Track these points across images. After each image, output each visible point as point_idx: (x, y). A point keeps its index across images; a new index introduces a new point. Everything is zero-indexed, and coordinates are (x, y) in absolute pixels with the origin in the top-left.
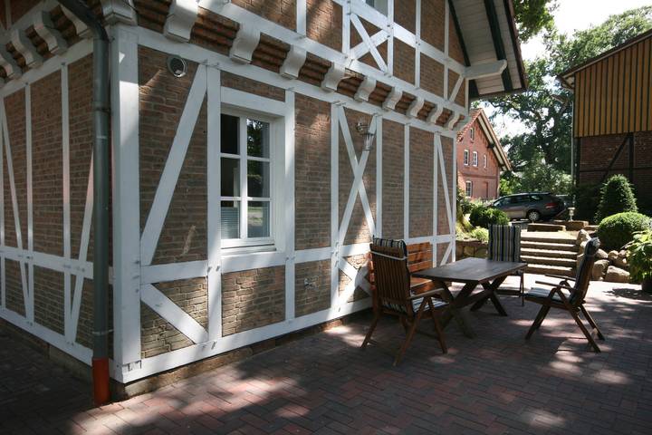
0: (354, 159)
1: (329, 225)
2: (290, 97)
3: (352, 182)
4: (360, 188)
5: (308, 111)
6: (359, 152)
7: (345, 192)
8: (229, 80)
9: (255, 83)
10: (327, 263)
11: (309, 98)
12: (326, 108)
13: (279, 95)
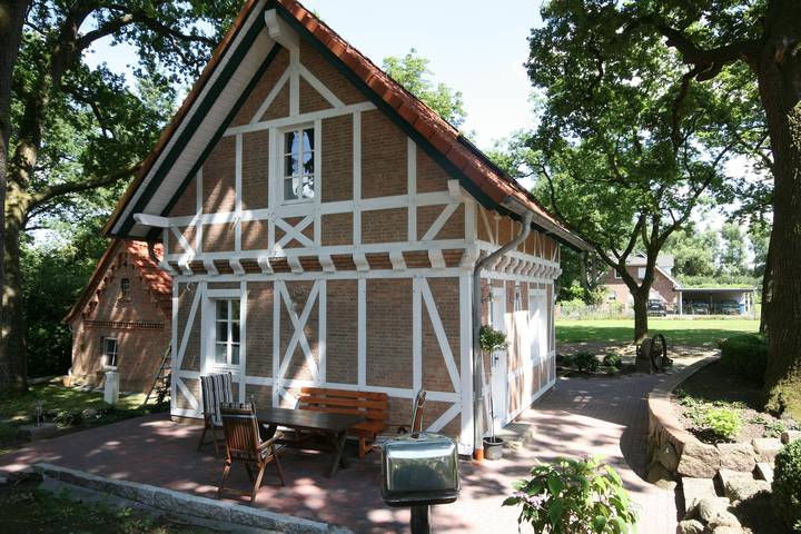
0: (294, 317)
1: (271, 363)
2: (244, 285)
3: (292, 334)
4: (300, 337)
5: (255, 290)
6: (299, 311)
7: (285, 341)
8: (211, 286)
9: (223, 283)
10: (270, 388)
11: (256, 282)
12: (270, 285)
13: (237, 285)
